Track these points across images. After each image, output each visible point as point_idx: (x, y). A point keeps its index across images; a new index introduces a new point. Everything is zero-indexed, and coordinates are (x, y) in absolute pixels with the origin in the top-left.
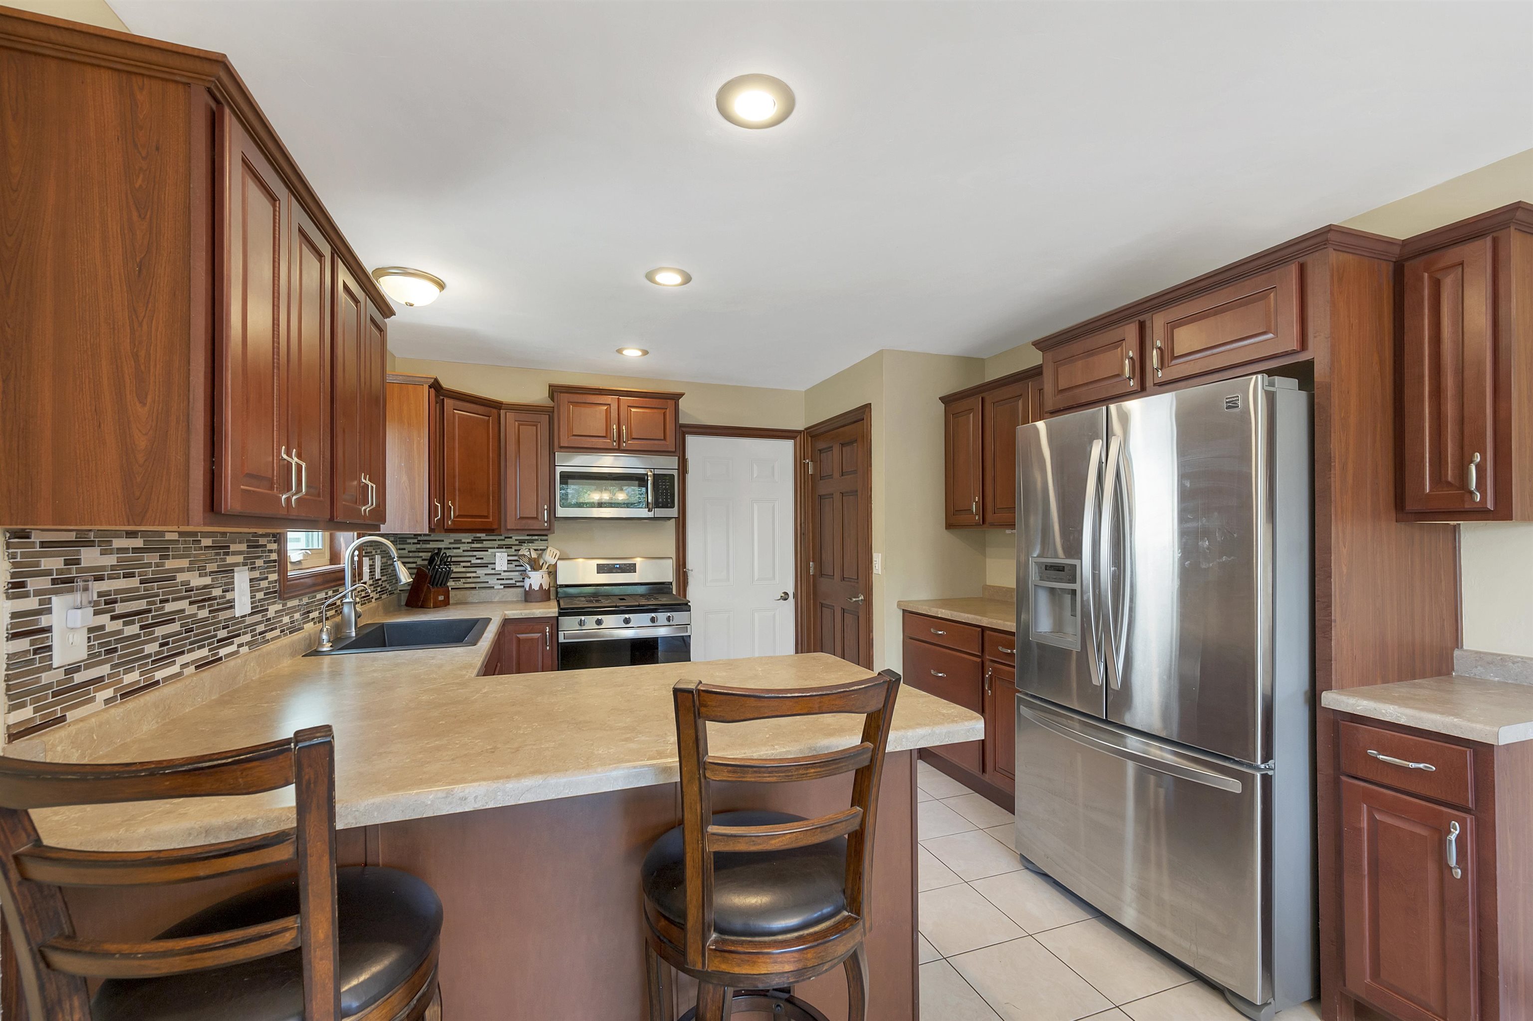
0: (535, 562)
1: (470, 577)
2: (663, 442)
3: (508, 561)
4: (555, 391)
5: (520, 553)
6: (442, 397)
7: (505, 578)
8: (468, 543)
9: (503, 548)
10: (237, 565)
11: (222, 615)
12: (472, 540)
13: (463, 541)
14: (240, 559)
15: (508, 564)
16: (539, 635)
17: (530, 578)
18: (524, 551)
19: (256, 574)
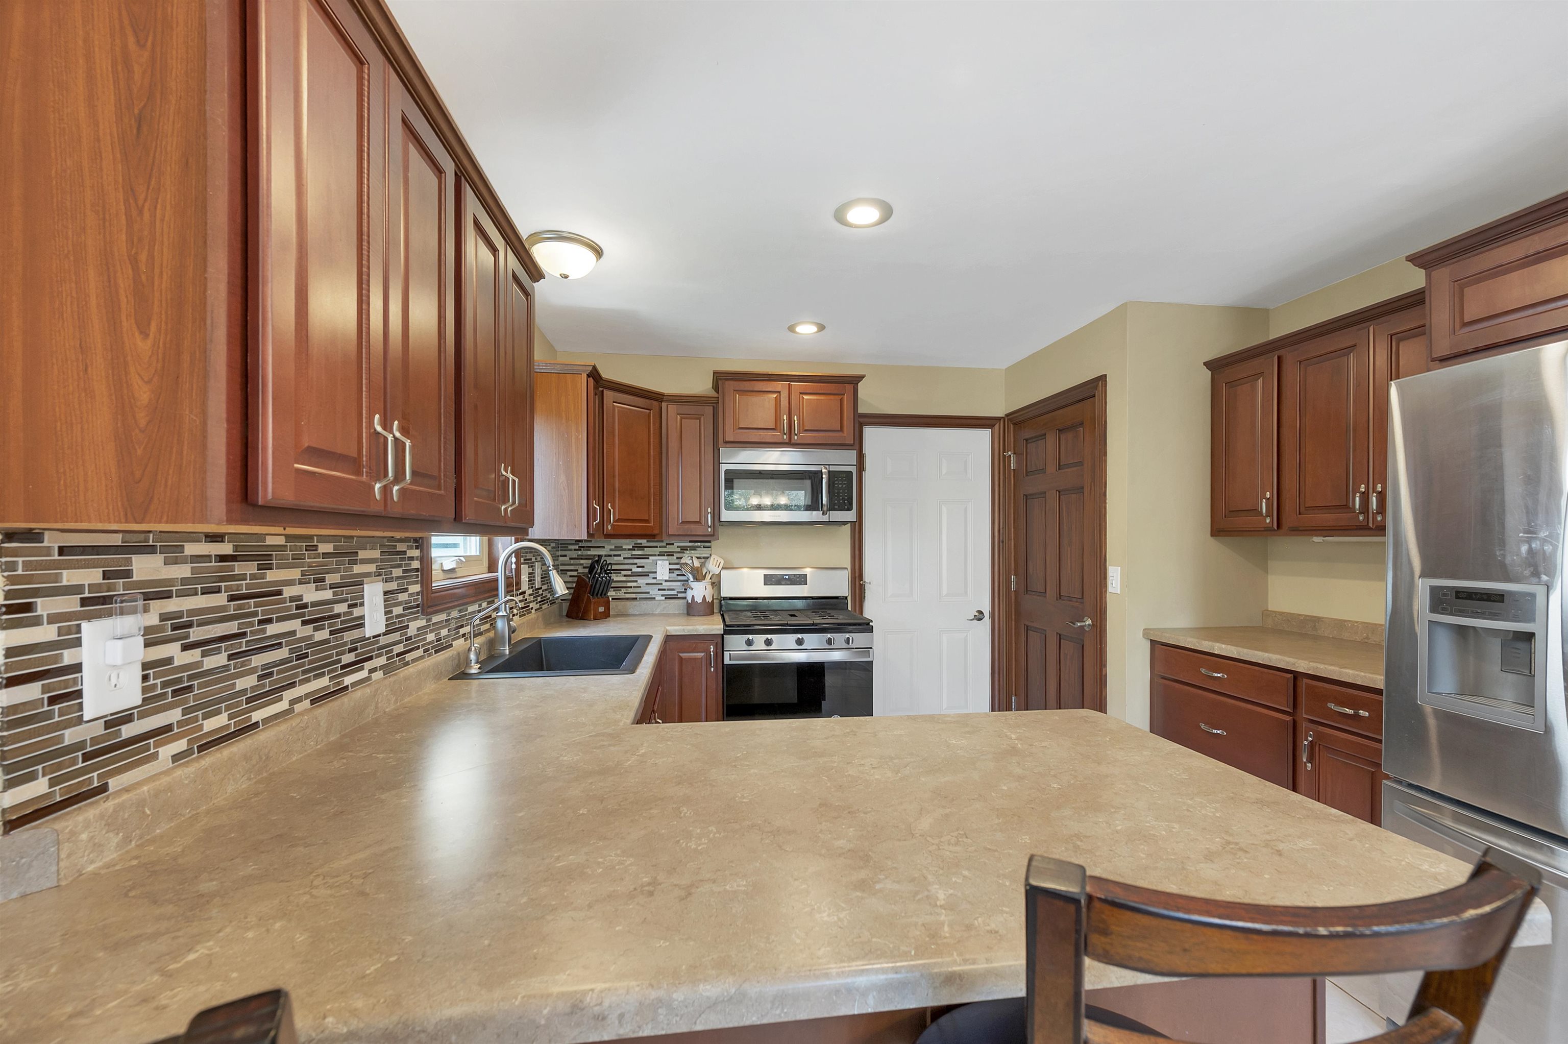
0: (698, 572)
1: (631, 587)
2: (840, 434)
3: (670, 569)
4: (720, 378)
5: (683, 561)
6: (601, 389)
7: (666, 588)
8: (629, 550)
9: (664, 555)
10: (368, 575)
11: (348, 636)
12: (633, 547)
13: (624, 547)
14: (372, 568)
15: (670, 573)
16: (703, 654)
17: (692, 589)
18: (686, 560)
19: (393, 586)
